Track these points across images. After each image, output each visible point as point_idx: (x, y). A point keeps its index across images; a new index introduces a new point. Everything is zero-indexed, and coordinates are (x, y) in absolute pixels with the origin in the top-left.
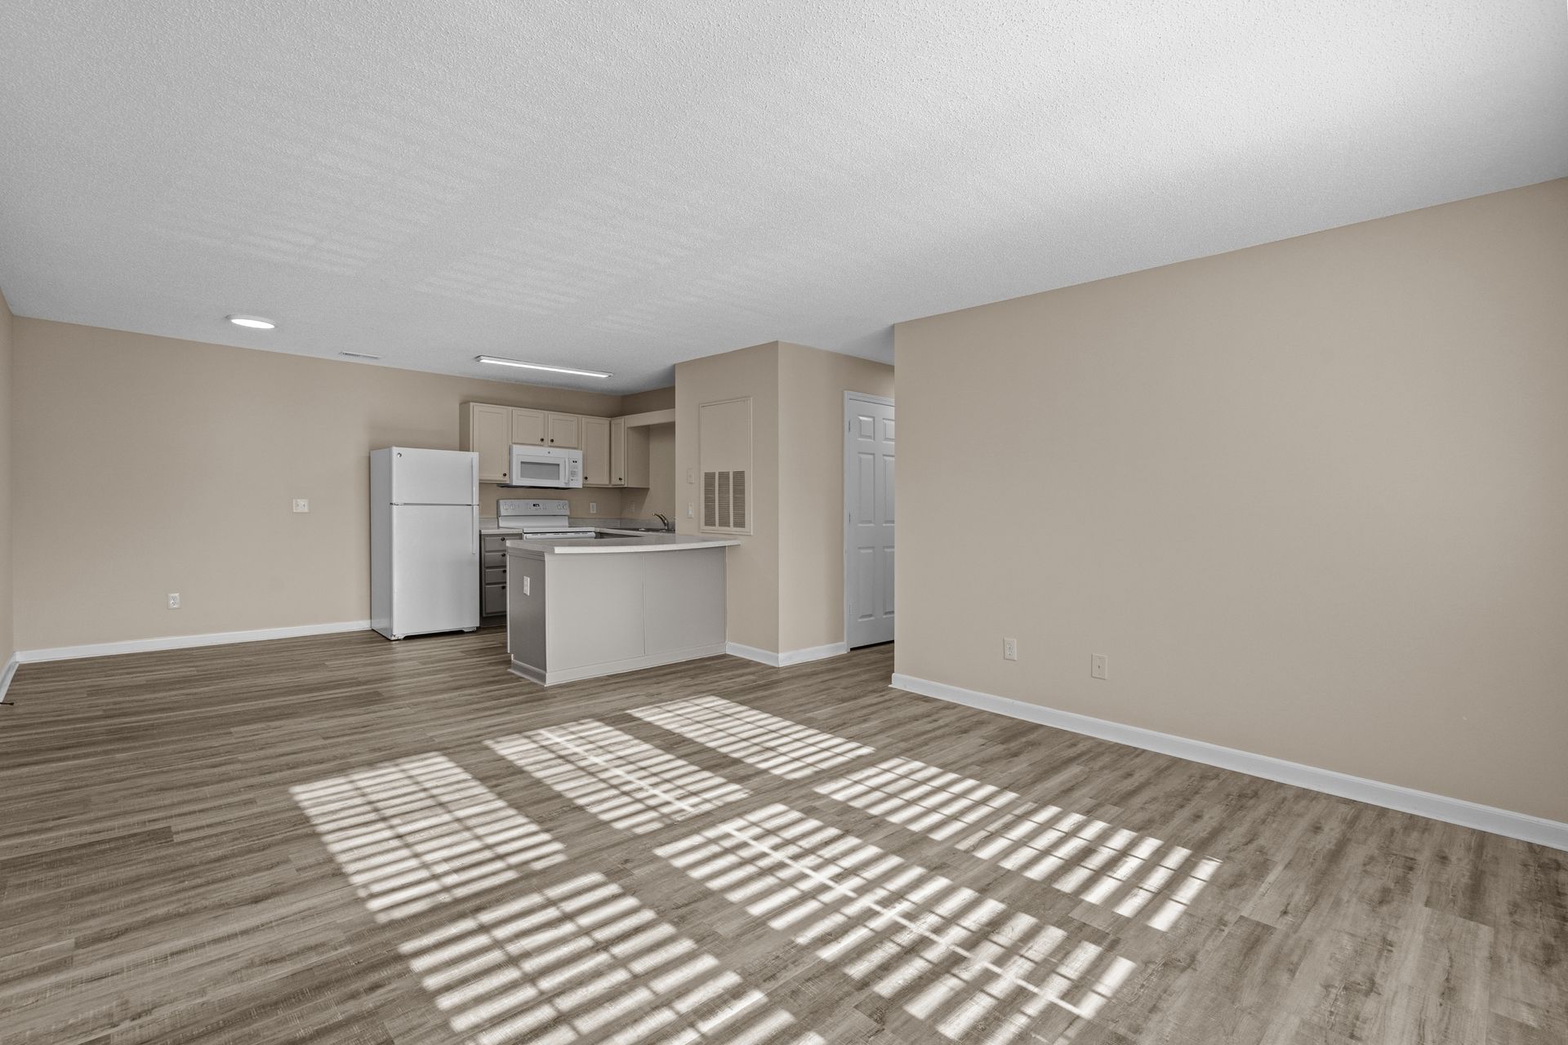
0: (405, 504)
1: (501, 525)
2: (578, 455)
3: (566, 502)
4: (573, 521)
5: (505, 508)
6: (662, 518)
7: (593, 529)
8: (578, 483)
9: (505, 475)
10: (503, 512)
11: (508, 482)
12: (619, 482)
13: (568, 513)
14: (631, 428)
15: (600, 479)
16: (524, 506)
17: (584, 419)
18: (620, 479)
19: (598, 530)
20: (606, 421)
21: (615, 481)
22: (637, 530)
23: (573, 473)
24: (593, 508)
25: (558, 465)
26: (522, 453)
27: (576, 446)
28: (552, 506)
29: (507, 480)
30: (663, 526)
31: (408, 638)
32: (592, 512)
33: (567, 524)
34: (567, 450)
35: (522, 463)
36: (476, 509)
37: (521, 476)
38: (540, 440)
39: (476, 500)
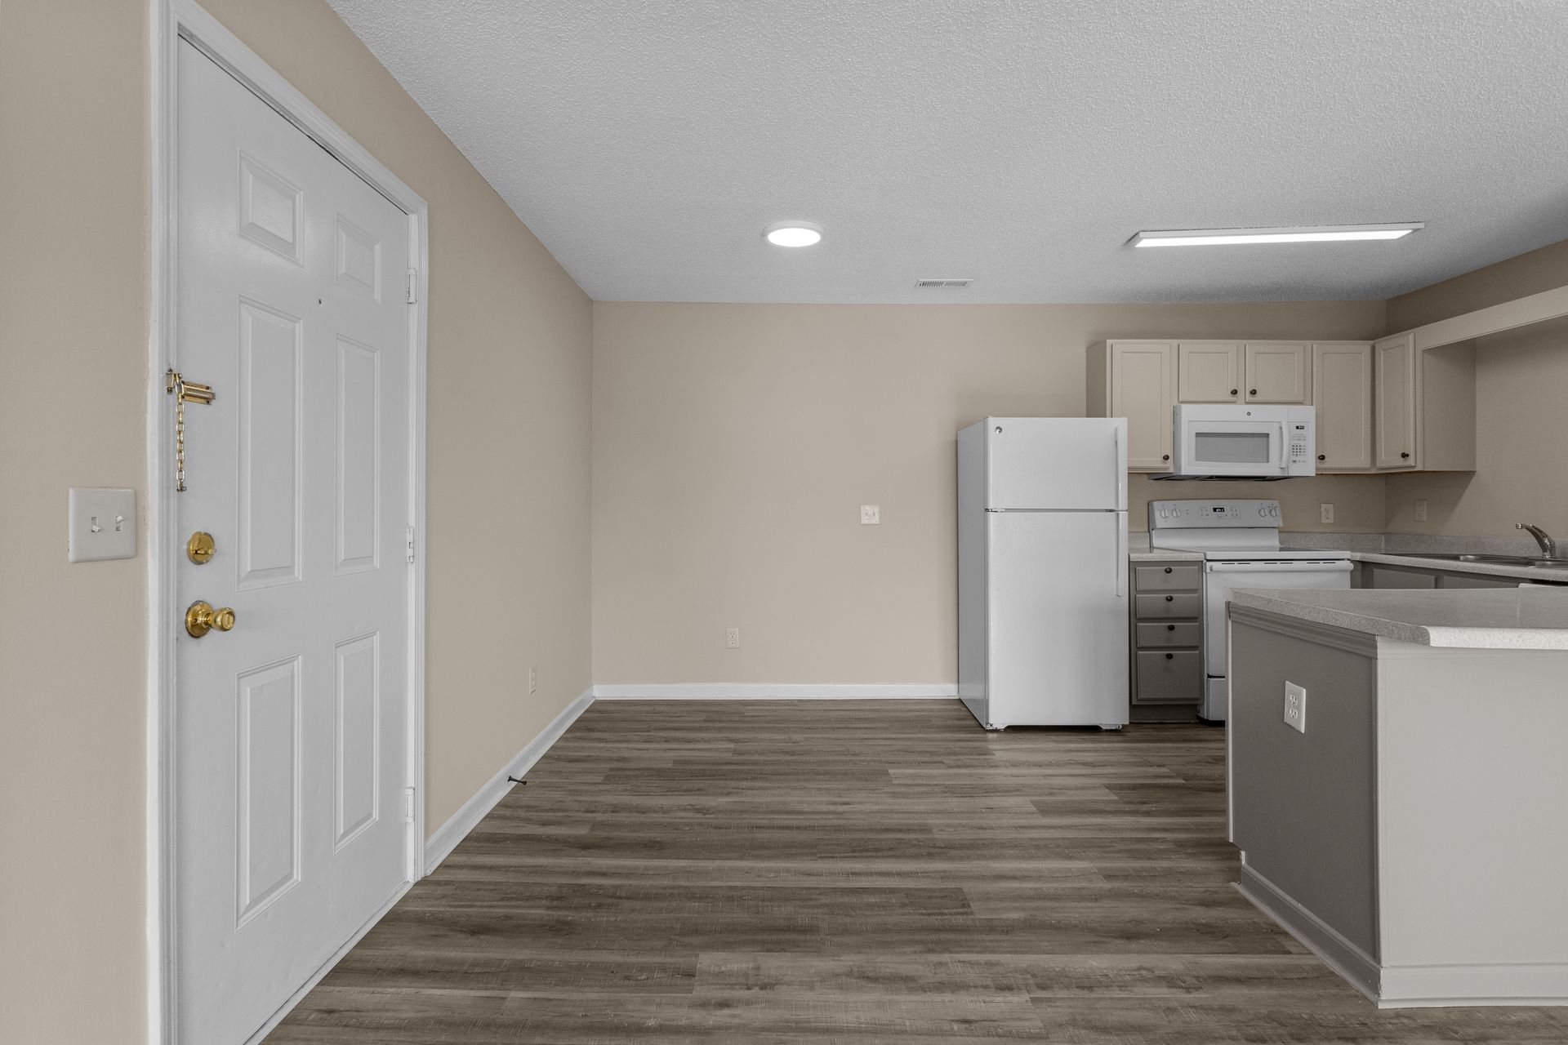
0: (1008, 510)
1: (1155, 543)
2: (1306, 414)
3: (1276, 503)
4: (1289, 537)
5: (1163, 515)
6: (1537, 534)
7: (1347, 554)
8: (1307, 467)
9: (1166, 458)
10: (1160, 522)
11: (1171, 470)
12: (1400, 462)
13: (1281, 525)
14: (1424, 351)
15: (1358, 460)
16: (1198, 510)
17: (1317, 346)
18: (1405, 456)
19: (1358, 556)
20: (1364, 347)
21: (1389, 460)
22: (1456, 558)
23: (1296, 450)
24: (1327, 513)
25: (1267, 435)
26: (1195, 418)
27: (1301, 399)
28: (1247, 510)
29: (1170, 467)
30: (1537, 552)
31: (1012, 729)
32: (1324, 520)
33: (1276, 543)
34: (1287, 406)
35: (1198, 435)
36: (1124, 516)
37: (1197, 459)
38: (1229, 392)
39: (1123, 503)
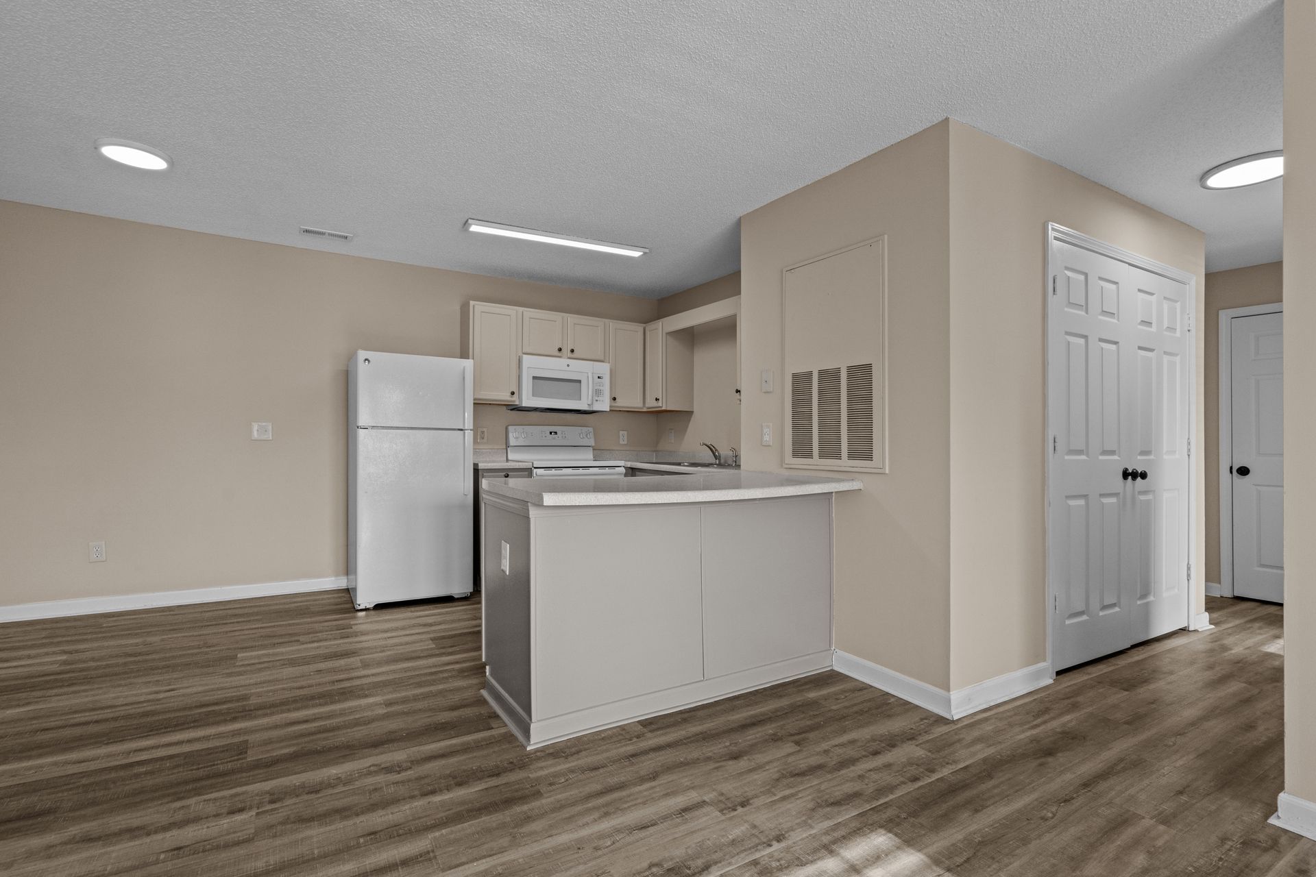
0: (375, 427)
1: (510, 458)
2: (604, 369)
3: (591, 429)
4: (599, 452)
5: (516, 436)
6: (712, 449)
7: (622, 463)
8: (604, 405)
9: (513, 393)
10: (512, 442)
11: (517, 403)
12: (655, 404)
13: (593, 445)
14: (667, 333)
15: (632, 400)
16: (539, 433)
17: (612, 324)
18: (657, 399)
19: (629, 464)
20: (639, 328)
21: (651, 403)
22: (679, 464)
23: (598, 392)
24: (623, 437)
25: (579, 381)
26: (533, 365)
27: (602, 358)
28: (570, 434)
29: (515, 400)
30: (712, 460)
31: (380, 607)
32: (621, 442)
33: (591, 457)
34: (592, 362)
35: (534, 378)
36: (469, 435)
37: (533, 396)
38: (557, 349)
39: (469, 424)
